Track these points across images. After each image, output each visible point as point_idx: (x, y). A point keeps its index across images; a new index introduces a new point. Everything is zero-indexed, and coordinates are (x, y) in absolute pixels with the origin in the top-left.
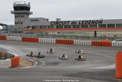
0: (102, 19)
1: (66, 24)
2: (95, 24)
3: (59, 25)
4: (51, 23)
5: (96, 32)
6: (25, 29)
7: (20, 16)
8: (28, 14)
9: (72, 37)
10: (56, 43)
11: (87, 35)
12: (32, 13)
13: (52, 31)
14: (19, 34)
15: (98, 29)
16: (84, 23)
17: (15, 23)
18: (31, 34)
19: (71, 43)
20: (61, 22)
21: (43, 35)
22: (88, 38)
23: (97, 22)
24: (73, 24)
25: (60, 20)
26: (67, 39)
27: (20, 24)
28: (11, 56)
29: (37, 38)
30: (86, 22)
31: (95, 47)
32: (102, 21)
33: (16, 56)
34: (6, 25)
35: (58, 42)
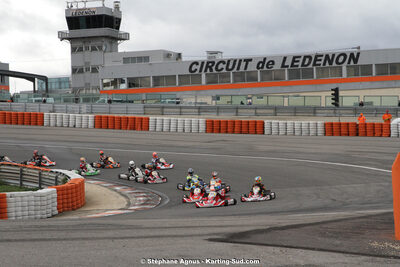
0: (359, 48)
1: (238, 69)
2: (334, 64)
3: (215, 71)
4: (191, 67)
5: (336, 90)
6: (106, 88)
7: (87, 49)
8: (115, 40)
9: (258, 111)
10: (206, 131)
11: (310, 102)
12: (125, 38)
13: (194, 92)
14: (84, 107)
15: (345, 81)
16: (300, 64)
17: (74, 70)
18: (125, 105)
19: (257, 128)
20: (224, 63)
21: (163, 107)
22: (314, 111)
23: (341, 59)
24: (262, 67)
25: (219, 58)
26: (245, 116)
27: (88, 74)
28: (57, 177)
29: (144, 116)
30: (304, 60)
31: (336, 139)
32: (358, 54)
33: (72, 178)
34: (44, 79)
35: (213, 127)
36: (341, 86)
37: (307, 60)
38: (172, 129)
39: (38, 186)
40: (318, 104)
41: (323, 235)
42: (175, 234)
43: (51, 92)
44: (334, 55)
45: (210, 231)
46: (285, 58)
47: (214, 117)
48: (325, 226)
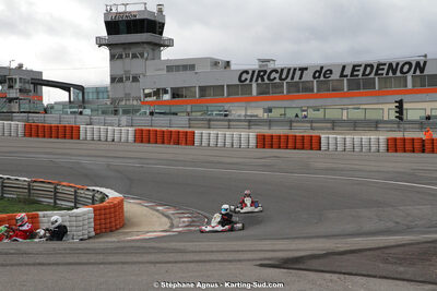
0: (425, 56)
1: (292, 79)
2: (398, 74)
3: (267, 81)
4: (240, 76)
5: (401, 103)
6: (148, 99)
7: (127, 56)
8: (158, 45)
9: (314, 125)
10: (257, 147)
12: (170, 43)
13: (243, 104)
14: (124, 119)
15: (410, 92)
16: (360, 73)
17: (113, 80)
18: (168, 117)
19: (313, 143)
20: (276, 71)
21: (210, 120)
22: (375, 125)
23: (406, 68)
24: (319, 77)
25: (271, 66)
26: (300, 131)
27: (128, 83)
28: (93, 196)
29: (189, 130)
30: (365, 69)
31: (400, 155)
32: (425, 63)
33: (110, 196)
34: (80, 88)
35: (264, 142)
36: (405, 98)
37: (369, 69)
38: (220, 144)
39: (73, 205)
40: (380, 118)
41: (386, 261)
42: (222, 258)
43: (89, 102)
44: (398, 64)
45: (262, 255)
46: (344, 67)
47: (266, 131)
48: (387, 251)
